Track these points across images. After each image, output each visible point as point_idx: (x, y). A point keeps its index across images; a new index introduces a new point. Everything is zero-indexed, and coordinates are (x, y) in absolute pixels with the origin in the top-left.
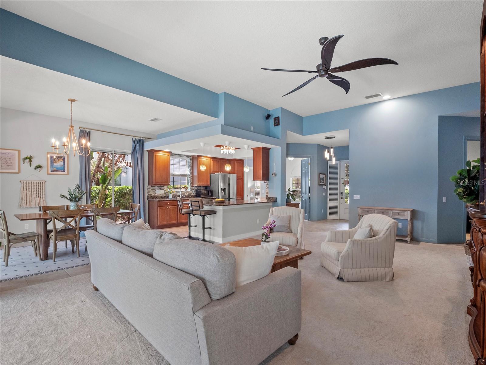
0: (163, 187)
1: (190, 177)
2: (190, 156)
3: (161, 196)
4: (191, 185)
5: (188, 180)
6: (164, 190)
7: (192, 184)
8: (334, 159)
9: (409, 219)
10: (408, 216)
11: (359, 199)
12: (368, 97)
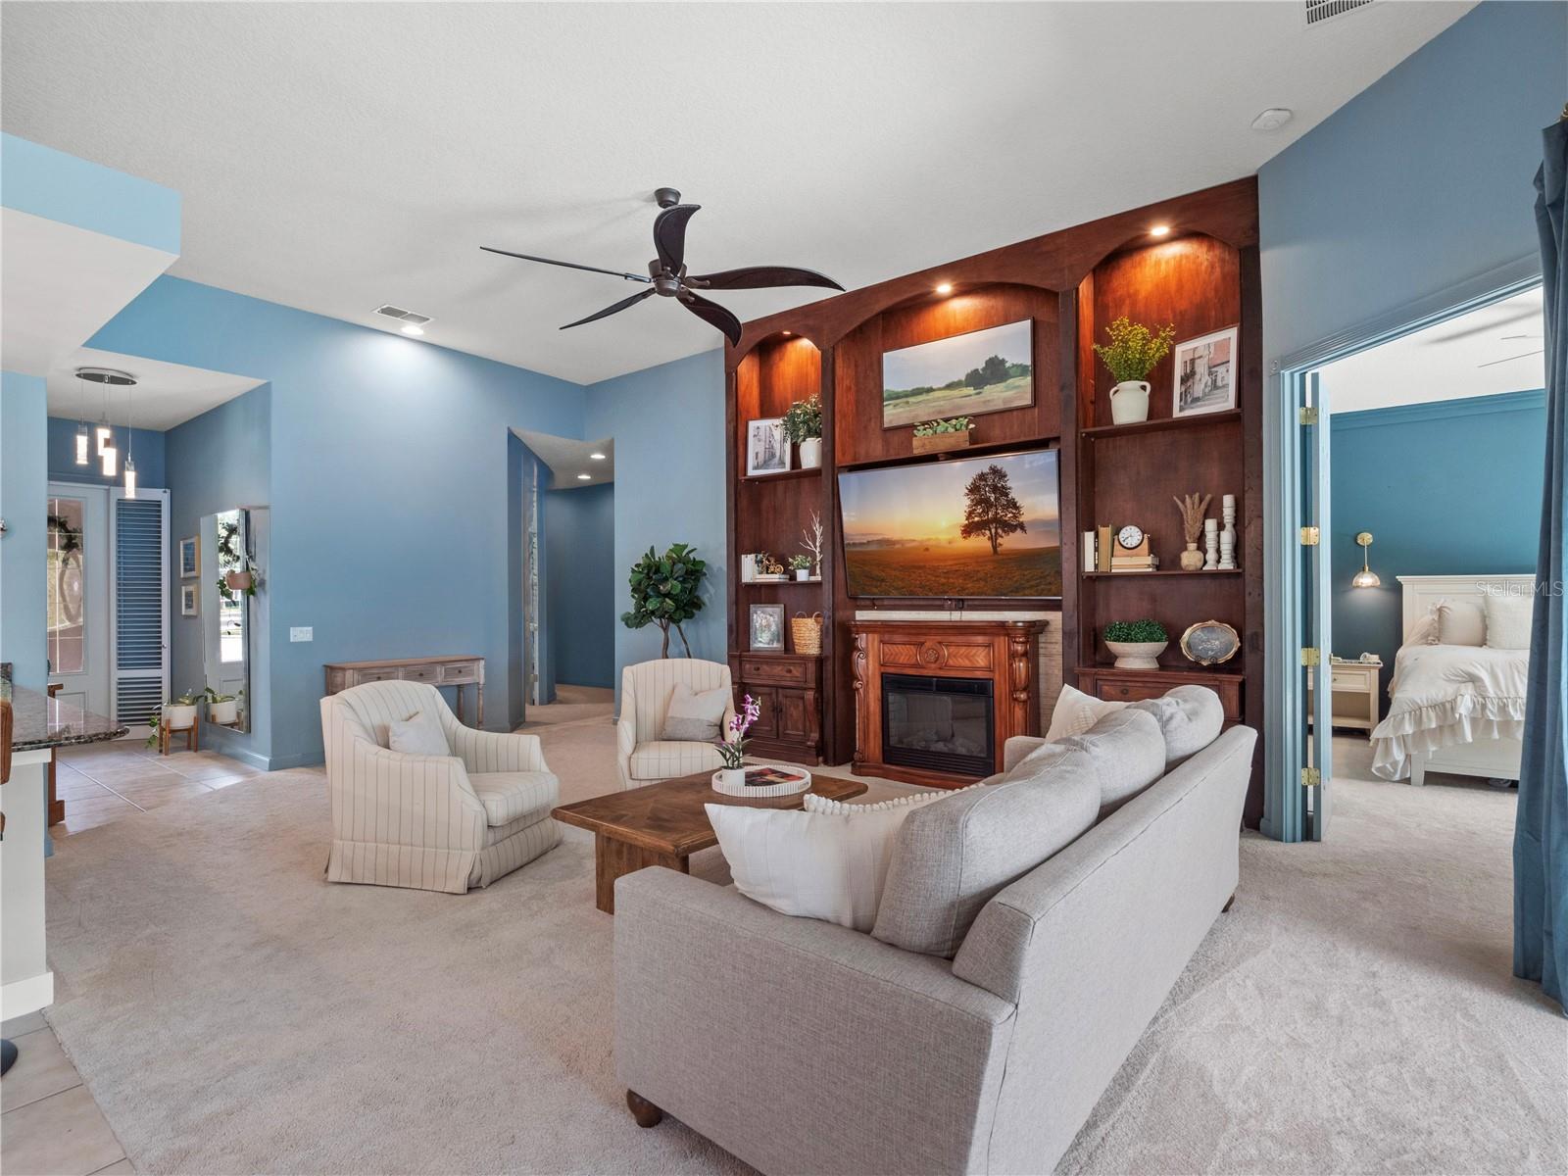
8: (130, 477)
9: (482, 682)
10: (479, 674)
11: (311, 639)
12: (389, 311)
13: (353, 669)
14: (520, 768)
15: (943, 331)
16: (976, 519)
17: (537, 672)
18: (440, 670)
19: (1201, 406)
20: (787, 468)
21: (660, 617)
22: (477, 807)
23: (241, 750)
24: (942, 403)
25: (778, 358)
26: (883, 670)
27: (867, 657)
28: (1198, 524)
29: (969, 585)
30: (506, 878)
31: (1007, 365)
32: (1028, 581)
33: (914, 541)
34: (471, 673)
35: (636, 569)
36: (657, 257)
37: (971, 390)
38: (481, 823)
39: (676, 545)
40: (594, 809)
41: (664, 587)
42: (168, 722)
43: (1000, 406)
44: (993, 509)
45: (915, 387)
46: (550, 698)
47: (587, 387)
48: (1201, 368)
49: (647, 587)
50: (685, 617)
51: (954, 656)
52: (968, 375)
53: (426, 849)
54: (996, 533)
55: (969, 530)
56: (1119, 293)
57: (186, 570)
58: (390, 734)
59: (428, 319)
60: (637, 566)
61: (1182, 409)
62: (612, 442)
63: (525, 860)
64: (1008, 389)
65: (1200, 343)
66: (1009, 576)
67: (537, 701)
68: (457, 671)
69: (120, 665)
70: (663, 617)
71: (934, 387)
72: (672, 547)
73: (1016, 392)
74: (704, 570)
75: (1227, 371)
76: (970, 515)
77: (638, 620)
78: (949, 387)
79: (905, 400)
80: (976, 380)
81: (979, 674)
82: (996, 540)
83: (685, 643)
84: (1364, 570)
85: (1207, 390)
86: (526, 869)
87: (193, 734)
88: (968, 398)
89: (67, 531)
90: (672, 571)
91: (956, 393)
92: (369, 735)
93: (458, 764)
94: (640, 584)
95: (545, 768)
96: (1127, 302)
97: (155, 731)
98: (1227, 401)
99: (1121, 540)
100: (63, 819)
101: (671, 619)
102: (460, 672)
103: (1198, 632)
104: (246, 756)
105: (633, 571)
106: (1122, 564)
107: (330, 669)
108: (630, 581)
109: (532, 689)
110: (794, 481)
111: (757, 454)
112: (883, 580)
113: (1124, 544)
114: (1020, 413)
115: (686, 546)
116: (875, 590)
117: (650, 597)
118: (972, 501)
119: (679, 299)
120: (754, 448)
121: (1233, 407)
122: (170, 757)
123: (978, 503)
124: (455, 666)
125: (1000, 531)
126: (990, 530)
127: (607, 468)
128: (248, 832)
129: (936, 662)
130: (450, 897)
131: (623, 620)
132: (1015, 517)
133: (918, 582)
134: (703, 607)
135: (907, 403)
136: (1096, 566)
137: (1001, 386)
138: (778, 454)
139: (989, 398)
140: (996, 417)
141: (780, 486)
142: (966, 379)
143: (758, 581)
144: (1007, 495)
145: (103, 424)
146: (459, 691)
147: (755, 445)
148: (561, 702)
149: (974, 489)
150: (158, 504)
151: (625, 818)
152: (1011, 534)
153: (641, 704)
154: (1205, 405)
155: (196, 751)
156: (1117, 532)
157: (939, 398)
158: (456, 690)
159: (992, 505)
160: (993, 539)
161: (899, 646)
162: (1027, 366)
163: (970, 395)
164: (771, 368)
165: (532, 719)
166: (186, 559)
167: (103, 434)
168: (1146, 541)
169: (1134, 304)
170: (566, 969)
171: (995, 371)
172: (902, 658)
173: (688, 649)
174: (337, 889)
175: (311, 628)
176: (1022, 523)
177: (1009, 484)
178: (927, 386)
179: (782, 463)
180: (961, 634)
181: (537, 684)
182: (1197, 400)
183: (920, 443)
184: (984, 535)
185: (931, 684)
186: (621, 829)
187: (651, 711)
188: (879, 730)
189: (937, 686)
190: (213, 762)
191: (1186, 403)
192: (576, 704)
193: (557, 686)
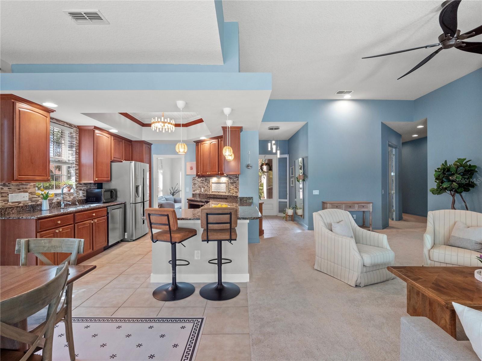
0: (24, 187)
1: (74, 165)
2: (75, 127)
3: (22, 207)
4: (76, 181)
5: (69, 172)
6: (27, 192)
7: (78, 179)
8: (278, 152)
9: (371, 211)
10: (370, 208)
11: (319, 194)
12: (340, 92)
13: (330, 203)
14: (378, 246)
17: (394, 208)
18: (356, 206)
21: (450, 191)
22: (360, 258)
23: (302, 223)
30: (370, 286)
34: (367, 207)
35: (437, 170)
36: (443, 33)
38: (360, 264)
39: (459, 159)
40: (406, 271)
41: (452, 178)
42: (287, 213)
46: (400, 219)
47: (415, 100)
49: (443, 177)
50: (465, 191)
53: (342, 267)
57: (292, 175)
58: (332, 227)
59: (352, 91)
60: (438, 169)
62: (426, 120)
63: (379, 281)
67: (394, 219)
68: (362, 207)
69: (279, 198)
70: (452, 190)
72: (457, 160)
74: (476, 170)
77: (440, 191)
83: (464, 202)
86: (379, 284)
87: (293, 217)
89: (270, 166)
90: (457, 171)
92: (326, 226)
93: (353, 241)
94: (439, 176)
95: (389, 248)
97: (285, 215)
100: (264, 234)
101: (456, 192)
102: (363, 207)
104: (304, 225)
105: (436, 171)
107: (324, 203)
108: (434, 175)
109: (393, 214)
115: (465, 159)
117: (445, 182)
119: (456, 48)
122: (288, 222)
124: (362, 204)
127: (424, 131)
128: (299, 247)
130: (349, 286)
131: (431, 191)
134: (475, 186)
145: (273, 140)
146: (364, 213)
148: (405, 221)
150: (286, 158)
151: (420, 280)
153: (437, 228)
155: (293, 221)
158: (362, 213)
165: (392, 226)
166: (292, 172)
167: (273, 142)
170: (388, 335)
173: (466, 205)
174: (316, 272)
175: (318, 191)
181: (394, 213)
186: (417, 285)
187: (442, 231)
190: (296, 225)
192: (410, 222)
193: (403, 214)
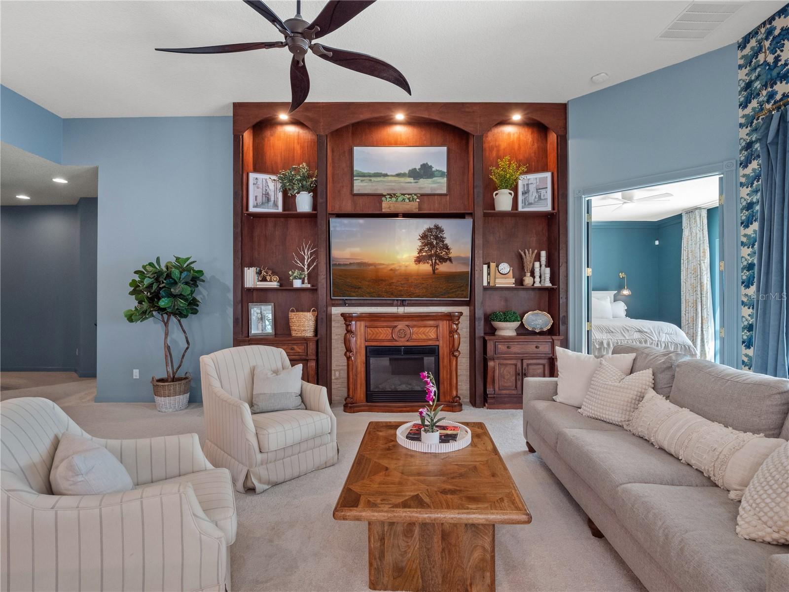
15: (393, 141)
16: (424, 254)
19: (533, 207)
20: (280, 209)
24: (393, 184)
25: (269, 134)
26: (368, 344)
27: (356, 336)
28: (532, 264)
29: (417, 291)
31: (433, 169)
32: (451, 289)
33: (383, 264)
37: (411, 180)
39: (179, 257)
43: (429, 192)
44: (435, 249)
45: (376, 172)
47: (64, 120)
48: (532, 188)
51: (416, 333)
52: (410, 171)
54: (435, 262)
55: (419, 260)
56: (491, 144)
61: (523, 208)
64: (434, 182)
65: (532, 177)
66: (441, 286)
71: (388, 174)
73: (439, 185)
74: (204, 278)
75: (546, 192)
76: (420, 251)
77: (139, 315)
78: (398, 175)
79: (368, 178)
80: (415, 174)
81: (430, 343)
82: (435, 266)
83: (185, 332)
84: (625, 288)
85: (536, 200)
88: (410, 184)
90: (180, 278)
91: (402, 179)
96: (495, 149)
98: (547, 206)
99: (499, 270)
101: (172, 316)
103: (530, 316)
106: (501, 282)
110: (282, 219)
111: (256, 197)
112: (359, 288)
113: (501, 272)
114: (439, 197)
115: (188, 259)
116: (354, 294)
118: (423, 243)
120: (254, 194)
121: (550, 210)
123: (426, 245)
125: (437, 261)
126: (432, 261)
129: (404, 337)
131: (126, 316)
132: (447, 254)
133: (384, 289)
135: (371, 180)
136: (489, 283)
137: (430, 180)
138: (272, 199)
139: (422, 186)
140: (425, 197)
141: (271, 222)
142: (409, 173)
143: (258, 286)
144: (443, 242)
147: (254, 191)
149: (424, 237)
152: (444, 263)
154: (535, 207)
156: (497, 266)
157: (391, 181)
159: (434, 247)
160: (433, 266)
161: (379, 329)
162: (444, 172)
163: (411, 183)
164: (263, 139)
168: (511, 271)
169: (498, 151)
171: (425, 171)
172: (382, 336)
173: (187, 338)
176: (450, 257)
177: (445, 236)
178: (383, 172)
179: (275, 205)
180: (422, 320)
182: (530, 204)
183: (387, 206)
184: (428, 263)
185: (401, 351)
188: (364, 382)
189: (404, 351)
191: (525, 204)
